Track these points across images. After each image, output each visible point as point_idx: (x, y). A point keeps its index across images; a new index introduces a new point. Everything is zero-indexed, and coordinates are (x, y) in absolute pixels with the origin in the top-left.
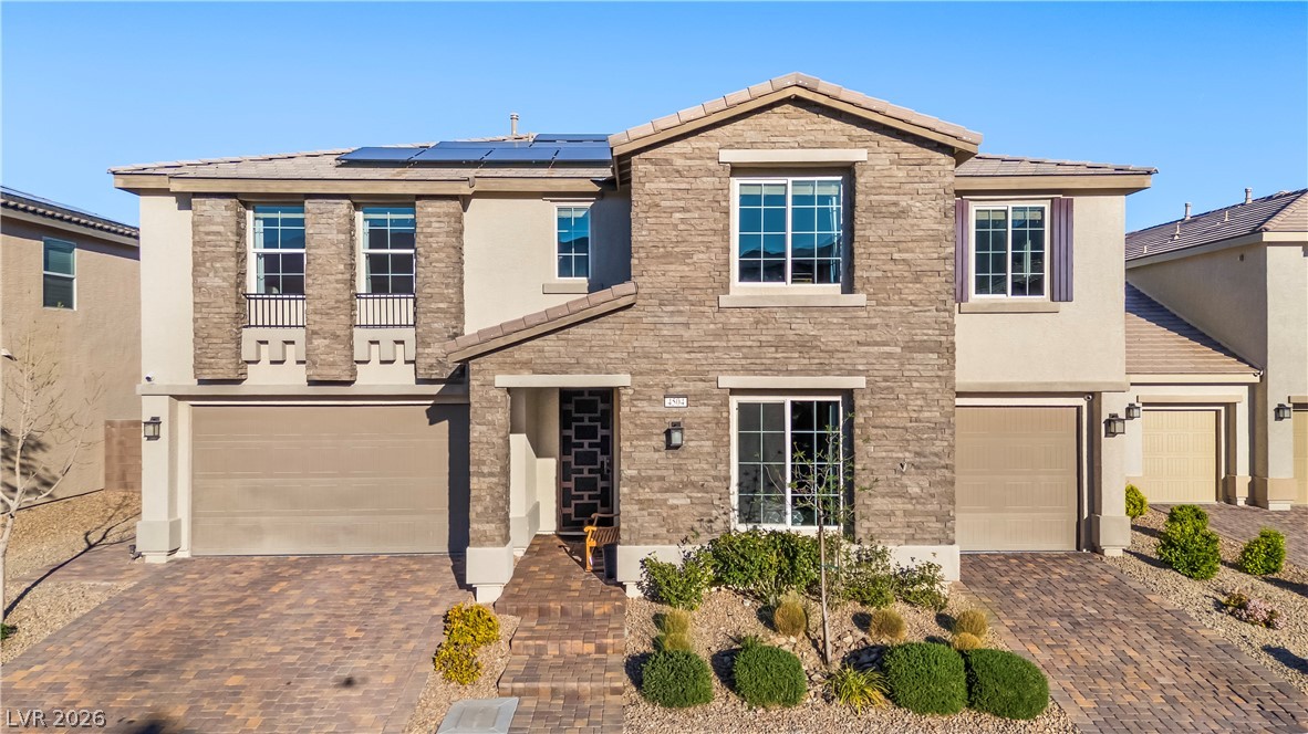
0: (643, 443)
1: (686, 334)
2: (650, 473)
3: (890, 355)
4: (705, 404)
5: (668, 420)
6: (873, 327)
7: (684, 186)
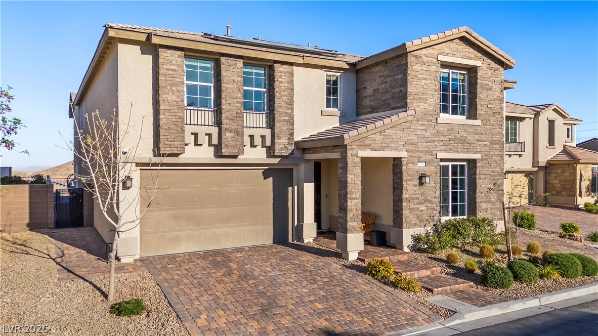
0: (411, 183)
1: (426, 134)
2: (413, 196)
3: (486, 146)
4: (432, 165)
5: (419, 172)
6: (482, 134)
7: (426, 69)
